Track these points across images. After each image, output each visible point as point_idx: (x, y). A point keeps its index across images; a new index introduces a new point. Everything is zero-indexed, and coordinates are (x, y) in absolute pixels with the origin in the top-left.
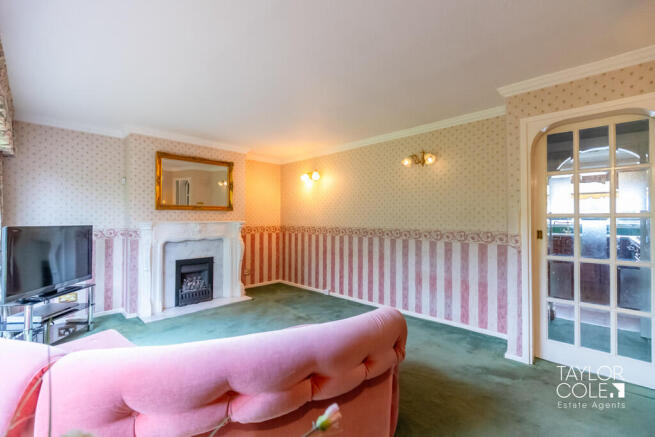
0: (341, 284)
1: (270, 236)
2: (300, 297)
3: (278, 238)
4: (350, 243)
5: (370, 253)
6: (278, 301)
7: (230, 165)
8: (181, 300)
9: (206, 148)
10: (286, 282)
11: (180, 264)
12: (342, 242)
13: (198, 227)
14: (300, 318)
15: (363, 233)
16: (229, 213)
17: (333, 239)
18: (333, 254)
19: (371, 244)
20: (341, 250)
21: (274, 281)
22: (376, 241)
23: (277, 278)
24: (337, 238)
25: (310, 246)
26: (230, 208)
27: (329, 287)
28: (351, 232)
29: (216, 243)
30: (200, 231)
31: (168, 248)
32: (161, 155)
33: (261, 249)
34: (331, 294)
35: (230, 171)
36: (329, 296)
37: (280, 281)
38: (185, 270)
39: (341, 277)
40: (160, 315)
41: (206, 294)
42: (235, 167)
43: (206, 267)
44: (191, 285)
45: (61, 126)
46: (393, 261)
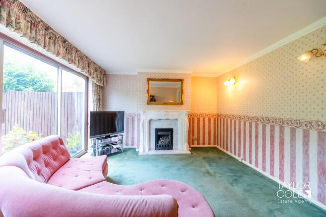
0: (250, 156)
1: (209, 120)
2: (221, 159)
3: (214, 120)
4: (257, 128)
5: (272, 137)
6: (204, 158)
7: (181, 81)
8: (158, 147)
9: (169, 74)
10: (219, 147)
11: (157, 130)
12: (251, 126)
13: (165, 113)
14: (208, 172)
15: (266, 121)
16: (181, 106)
17: (245, 124)
18: (245, 134)
19: (272, 130)
20: (250, 132)
21: (212, 146)
22: (277, 128)
23: (214, 144)
24: (248, 124)
25: (231, 127)
26: (182, 103)
27: (242, 157)
28: (257, 120)
29: (174, 122)
30: (165, 115)
31: (152, 122)
32: (149, 80)
33: (204, 126)
34: (244, 162)
35: (182, 84)
36: (242, 163)
37: (216, 146)
38: (160, 133)
39: (250, 151)
40: (147, 152)
41: (169, 146)
42: (184, 82)
43: (170, 133)
44: (162, 141)
45: (119, 74)
46: (293, 147)
